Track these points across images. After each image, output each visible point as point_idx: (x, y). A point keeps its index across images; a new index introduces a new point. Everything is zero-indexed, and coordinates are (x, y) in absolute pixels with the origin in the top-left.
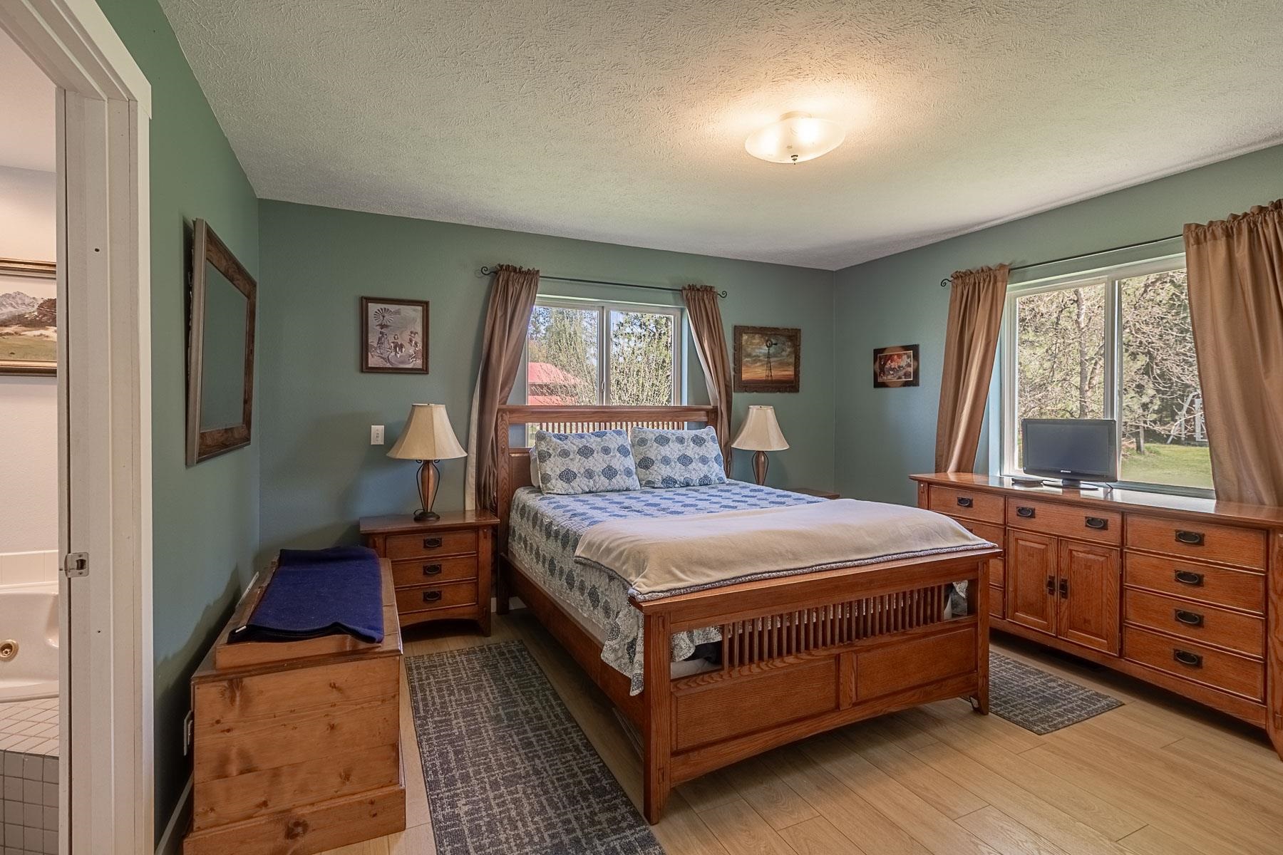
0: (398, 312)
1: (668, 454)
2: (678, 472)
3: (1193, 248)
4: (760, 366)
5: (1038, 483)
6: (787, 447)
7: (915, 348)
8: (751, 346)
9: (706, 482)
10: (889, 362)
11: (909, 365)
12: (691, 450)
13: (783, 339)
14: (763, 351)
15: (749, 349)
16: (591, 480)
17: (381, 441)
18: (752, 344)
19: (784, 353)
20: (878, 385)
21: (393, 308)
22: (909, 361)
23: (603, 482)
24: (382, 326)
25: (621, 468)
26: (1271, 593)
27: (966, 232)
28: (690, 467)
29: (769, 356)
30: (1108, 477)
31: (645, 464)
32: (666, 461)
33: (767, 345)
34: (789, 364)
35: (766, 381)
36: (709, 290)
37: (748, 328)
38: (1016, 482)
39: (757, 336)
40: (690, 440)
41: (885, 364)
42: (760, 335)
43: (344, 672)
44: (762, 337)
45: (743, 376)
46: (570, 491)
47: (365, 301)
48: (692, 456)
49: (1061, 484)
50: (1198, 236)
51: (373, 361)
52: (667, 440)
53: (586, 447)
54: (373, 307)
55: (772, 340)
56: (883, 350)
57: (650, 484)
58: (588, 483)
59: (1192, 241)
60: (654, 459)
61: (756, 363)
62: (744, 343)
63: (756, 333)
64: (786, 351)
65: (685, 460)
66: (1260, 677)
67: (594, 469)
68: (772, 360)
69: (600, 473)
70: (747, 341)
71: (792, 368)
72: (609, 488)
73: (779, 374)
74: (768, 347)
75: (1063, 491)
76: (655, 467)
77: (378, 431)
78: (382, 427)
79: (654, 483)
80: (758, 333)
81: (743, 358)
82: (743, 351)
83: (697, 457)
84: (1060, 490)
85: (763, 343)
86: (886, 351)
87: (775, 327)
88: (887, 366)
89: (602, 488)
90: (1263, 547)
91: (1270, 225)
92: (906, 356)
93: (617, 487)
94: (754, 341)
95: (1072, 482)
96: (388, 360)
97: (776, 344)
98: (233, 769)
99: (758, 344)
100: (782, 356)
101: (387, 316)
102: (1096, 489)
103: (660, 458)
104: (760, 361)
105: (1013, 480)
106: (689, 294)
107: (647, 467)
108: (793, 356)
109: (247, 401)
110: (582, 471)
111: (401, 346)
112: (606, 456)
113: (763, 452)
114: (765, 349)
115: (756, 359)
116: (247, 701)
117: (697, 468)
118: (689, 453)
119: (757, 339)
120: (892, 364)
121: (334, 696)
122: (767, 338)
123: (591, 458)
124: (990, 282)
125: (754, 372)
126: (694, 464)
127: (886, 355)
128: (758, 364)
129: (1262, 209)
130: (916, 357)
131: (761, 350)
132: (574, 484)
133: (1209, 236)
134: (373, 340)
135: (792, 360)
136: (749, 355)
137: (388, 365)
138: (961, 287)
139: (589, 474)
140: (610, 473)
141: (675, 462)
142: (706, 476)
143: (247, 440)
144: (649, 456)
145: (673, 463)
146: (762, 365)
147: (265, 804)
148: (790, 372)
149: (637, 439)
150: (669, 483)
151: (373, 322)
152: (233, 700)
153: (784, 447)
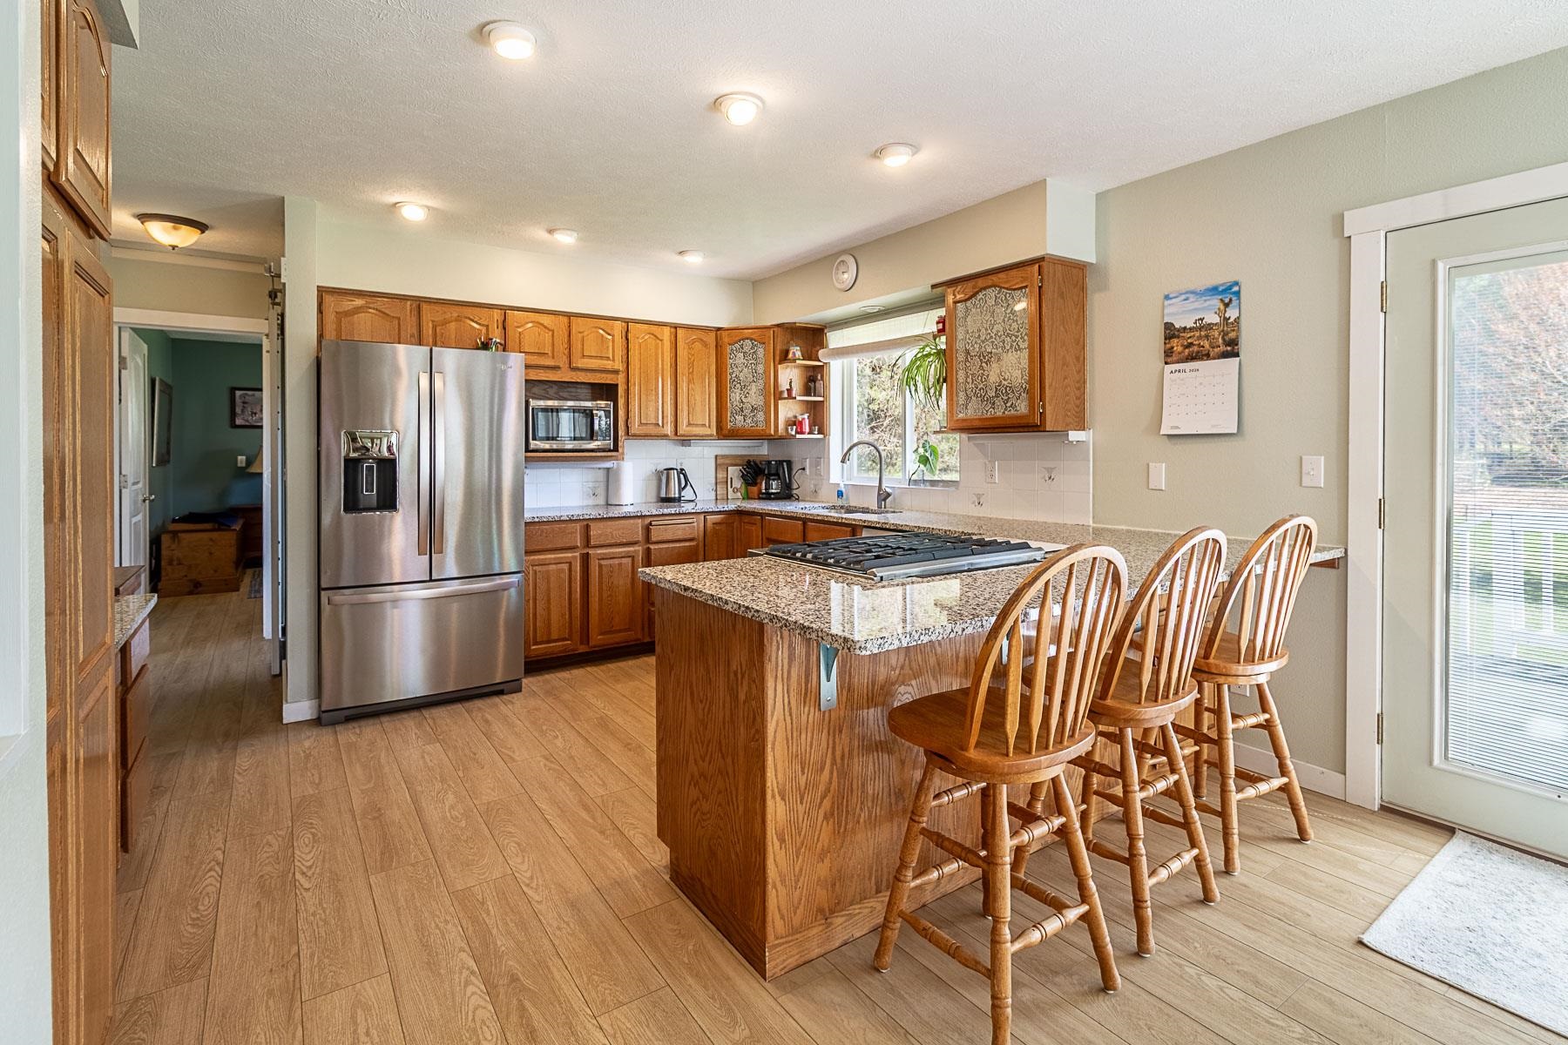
0: (253, 395)
17: (244, 465)
21: (250, 393)
24: (244, 403)
43: (215, 535)
47: (233, 390)
51: (238, 422)
54: (238, 393)
77: (241, 459)
78: (244, 457)
96: (247, 421)
98: (175, 563)
101: (247, 397)
109: (168, 443)
111: (255, 414)
116: (179, 541)
121: (211, 543)
134: (238, 410)
137: (247, 424)
143: (169, 462)
147: (186, 576)
151: (238, 401)
152: (174, 541)
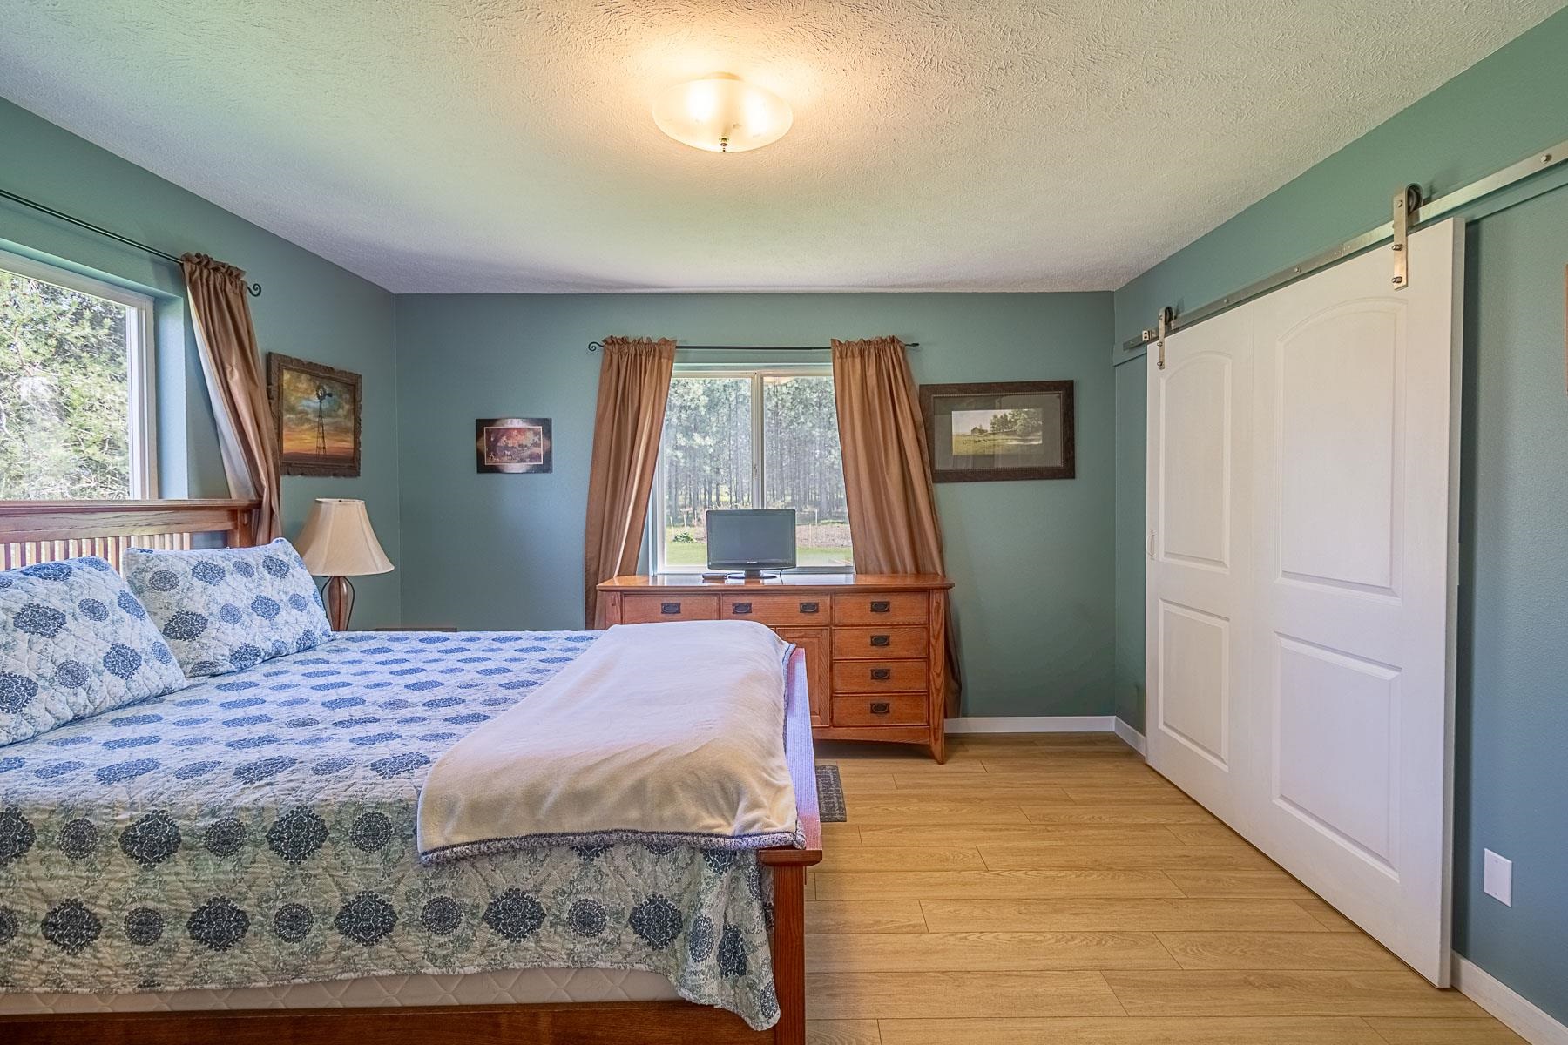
1: (230, 600)
2: (258, 633)
3: (838, 361)
4: (307, 430)
5: (722, 578)
6: (392, 568)
7: (546, 424)
8: (295, 394)
9: (308, 643)
10: (504, 438)
11: (536, 444)
12: (271, 587)
13: (338, 387)
14: (312, 404)
15: (293, 398)
16: (80, 689)
18: (296, 389)
19: (341, 412)
20: (483, 468)
22: (536, 439)
23: (110, 687)
25: (145, 645)
26: (932, 639)
27: (621, 291)
28: (279, 619)
29: (320, 414)
30: (788, 563)
31: (184, 627)
32: (231, 614)
33: (318, 395)
34: (346, 431)
35: (317, 457)
36: (232, 274)
37: (292, 360)
38: (706, 578)
39: (304, 377)
40: (261, 567)
41: (497, 441)
42: (309, 377)
44: (310, 380)
45: (285, 445)
46: (23, 730)
48: (276, 598)
49: (743, 575)
50: (842, 351)
52: (220, 573)
53: (35, 609)
55: (325, 387)
56: (492, 422)
57: (204, 669)
58: (72, 699)
59: (838, 354)
60: (205, 614)
61: (302, 424)
62: (285, 386)
63: (303, 372)
64: (343, 408)
65: (266, 608)
66: (925, 705)
67: (82, 659)
68: (325, 420)
69: (101, 667)
70: (289, 382)
71: (351, 438)
72: (127, 698)
73: (335, 445)
74: (319, 397)
75: (746, 583)
76: (211, 631)
79: (213, 665)
80: (307, 373)
81: (284, 412)
82: (285, 402)
83: (283, 597)
84: (743, 581)
85: (312, 391)
86: (498, 423)
87: (328, 365)
88: (501, 443)
89: (110, 702)
90: (925, 605)
91: (889, 355)
92: (532, 432)
93: (144, 692)
94: (300, 385)
95: (753, 573)
97: (330, 395)
99: (305, 391)
100: (338, 416)
102: (775, 577)
103: (216, 609)
104: (308, 420)
105: (703, 577)
106: (198, 273)
107: (191, 635)
108: (353, 417)
110: (48, 670)
112: (98, 623)
113: (344, 577)
114: (314, 402)
115: (303, 417)
117: (292, 620)
118: (269, 592)
119: (304, 383)
120: (509, 442)
122: (318, 383)
123: (62, 634)
124: (654, 356)
125: (301, 441)
126: (283, 613)
127: (499, 429)
128: (306, 426)
129: (883, 341)
130: (547, 433)
131: (309, 402)
132: (35, 709)
133: (849, 354)
135: (351, 424)
136: (292, 410)
138: (617, 356)
139: (72, 675)
140: (122, 661)
141: (249, 615)
142: (307, 633)
144: (191, 608)
145: (245, 617)
146: (312, 428)
148: (346, 444)
149: (148, 576)
150: (245, 657)
153: (390, 567)
